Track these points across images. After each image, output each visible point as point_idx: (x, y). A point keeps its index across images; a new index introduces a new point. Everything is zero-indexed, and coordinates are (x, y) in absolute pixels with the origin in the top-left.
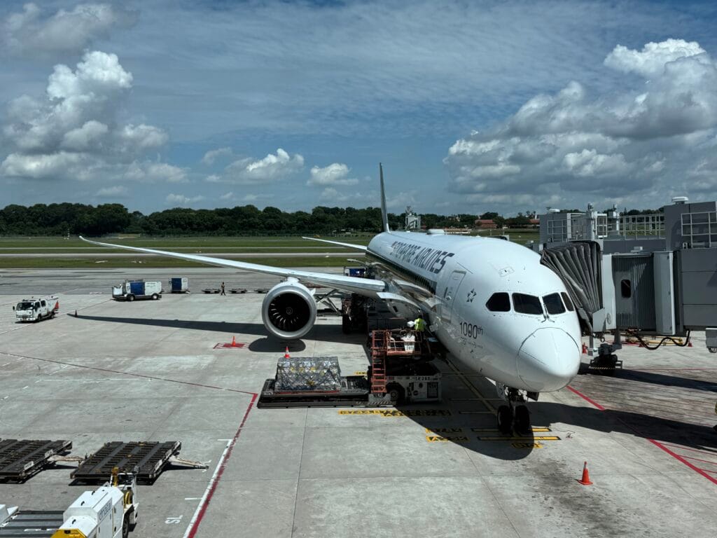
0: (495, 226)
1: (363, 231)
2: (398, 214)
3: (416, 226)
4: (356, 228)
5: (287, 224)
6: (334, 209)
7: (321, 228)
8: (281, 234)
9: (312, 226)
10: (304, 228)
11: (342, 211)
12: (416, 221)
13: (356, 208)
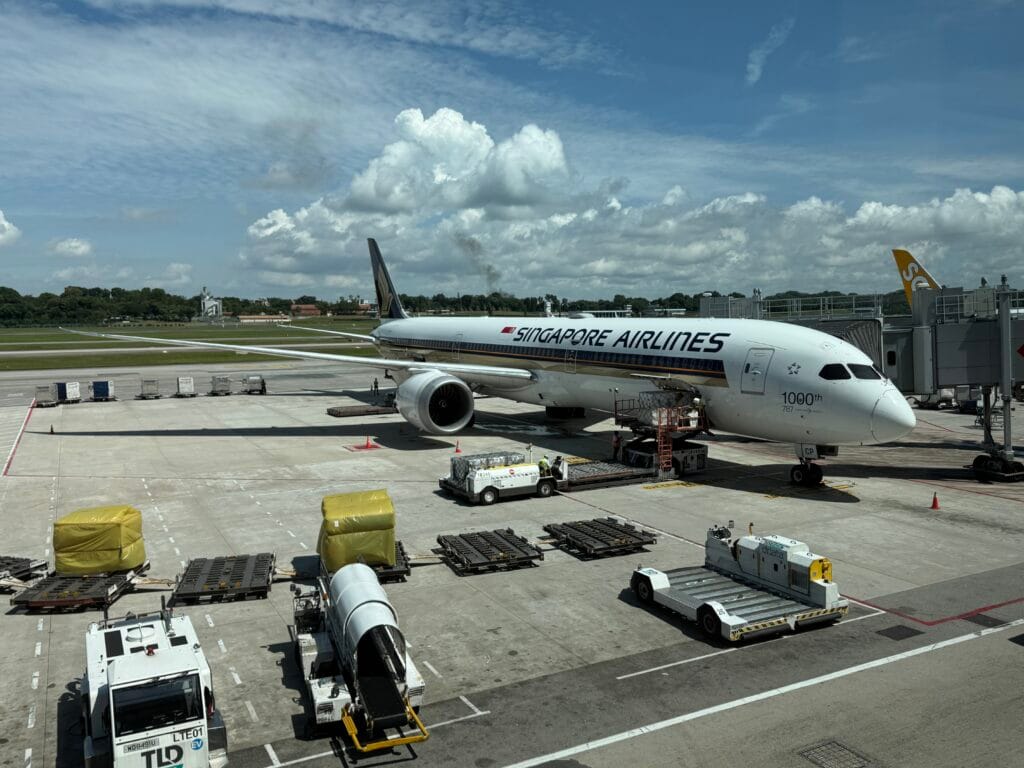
0: (319, 312)
1: (145, 319)
2: (189, 296)
3: (217, 312)
4: (135, 315)
5: (34, 311)
6: (93, 290)
7: (85, 316)
8: (27, 325)
9: (72, 312)
10: (61, 316)
11: (105, 293)
12: (216, 306)
13: (126, 289)
